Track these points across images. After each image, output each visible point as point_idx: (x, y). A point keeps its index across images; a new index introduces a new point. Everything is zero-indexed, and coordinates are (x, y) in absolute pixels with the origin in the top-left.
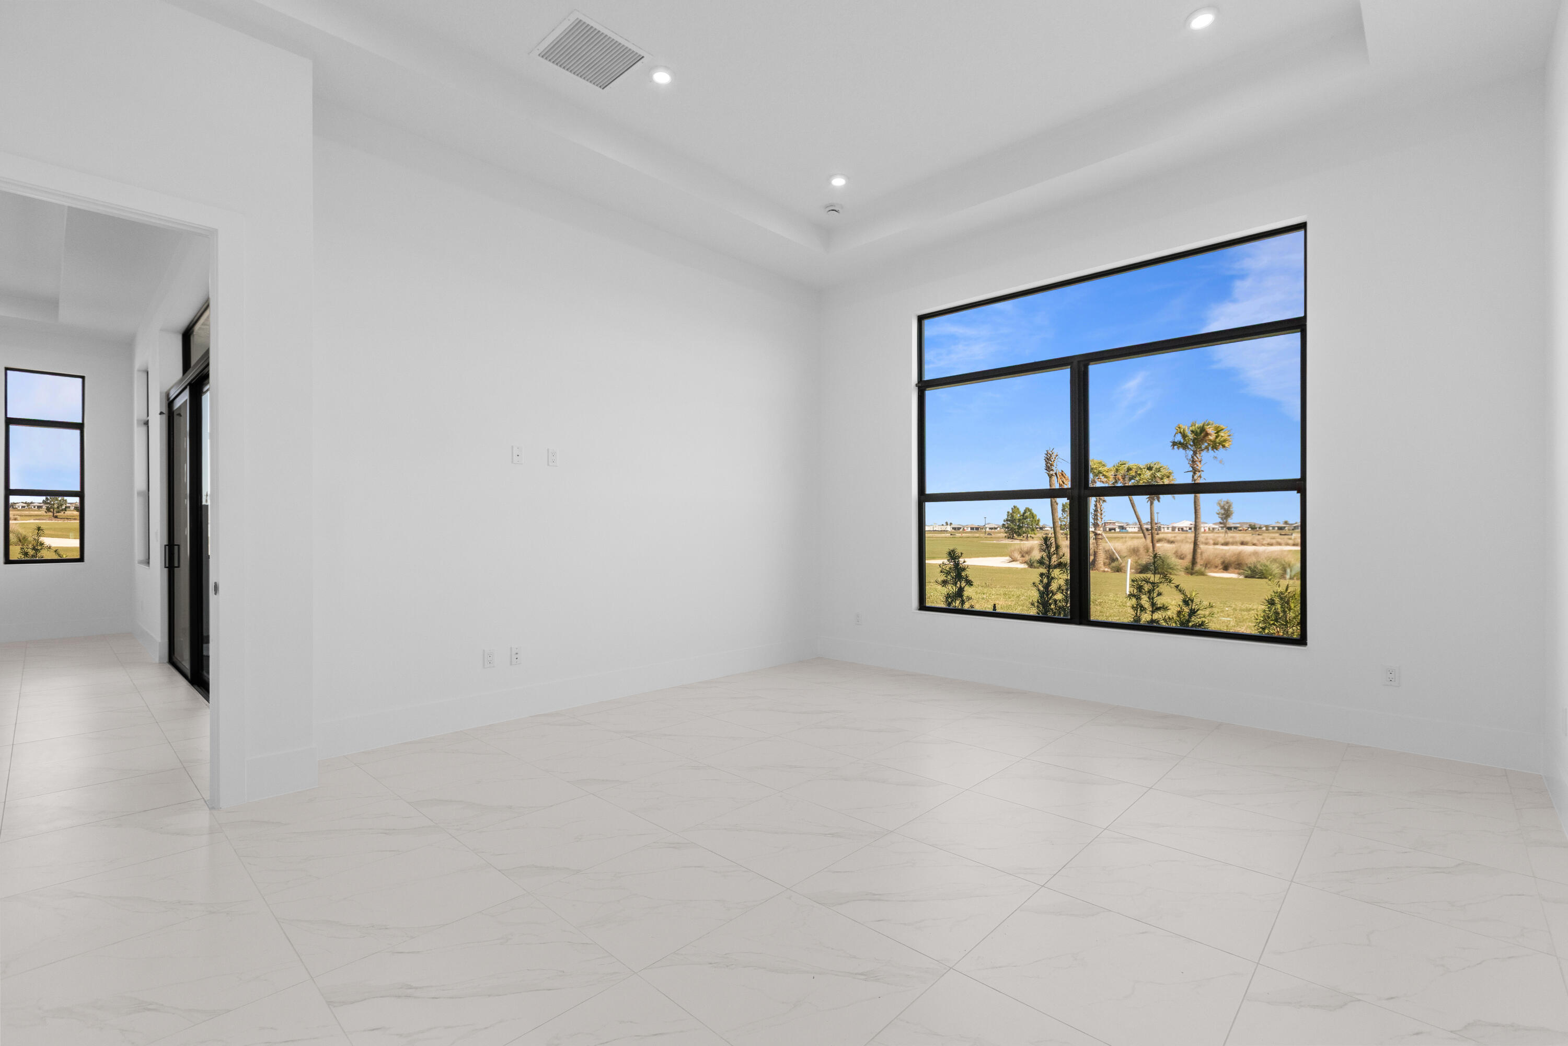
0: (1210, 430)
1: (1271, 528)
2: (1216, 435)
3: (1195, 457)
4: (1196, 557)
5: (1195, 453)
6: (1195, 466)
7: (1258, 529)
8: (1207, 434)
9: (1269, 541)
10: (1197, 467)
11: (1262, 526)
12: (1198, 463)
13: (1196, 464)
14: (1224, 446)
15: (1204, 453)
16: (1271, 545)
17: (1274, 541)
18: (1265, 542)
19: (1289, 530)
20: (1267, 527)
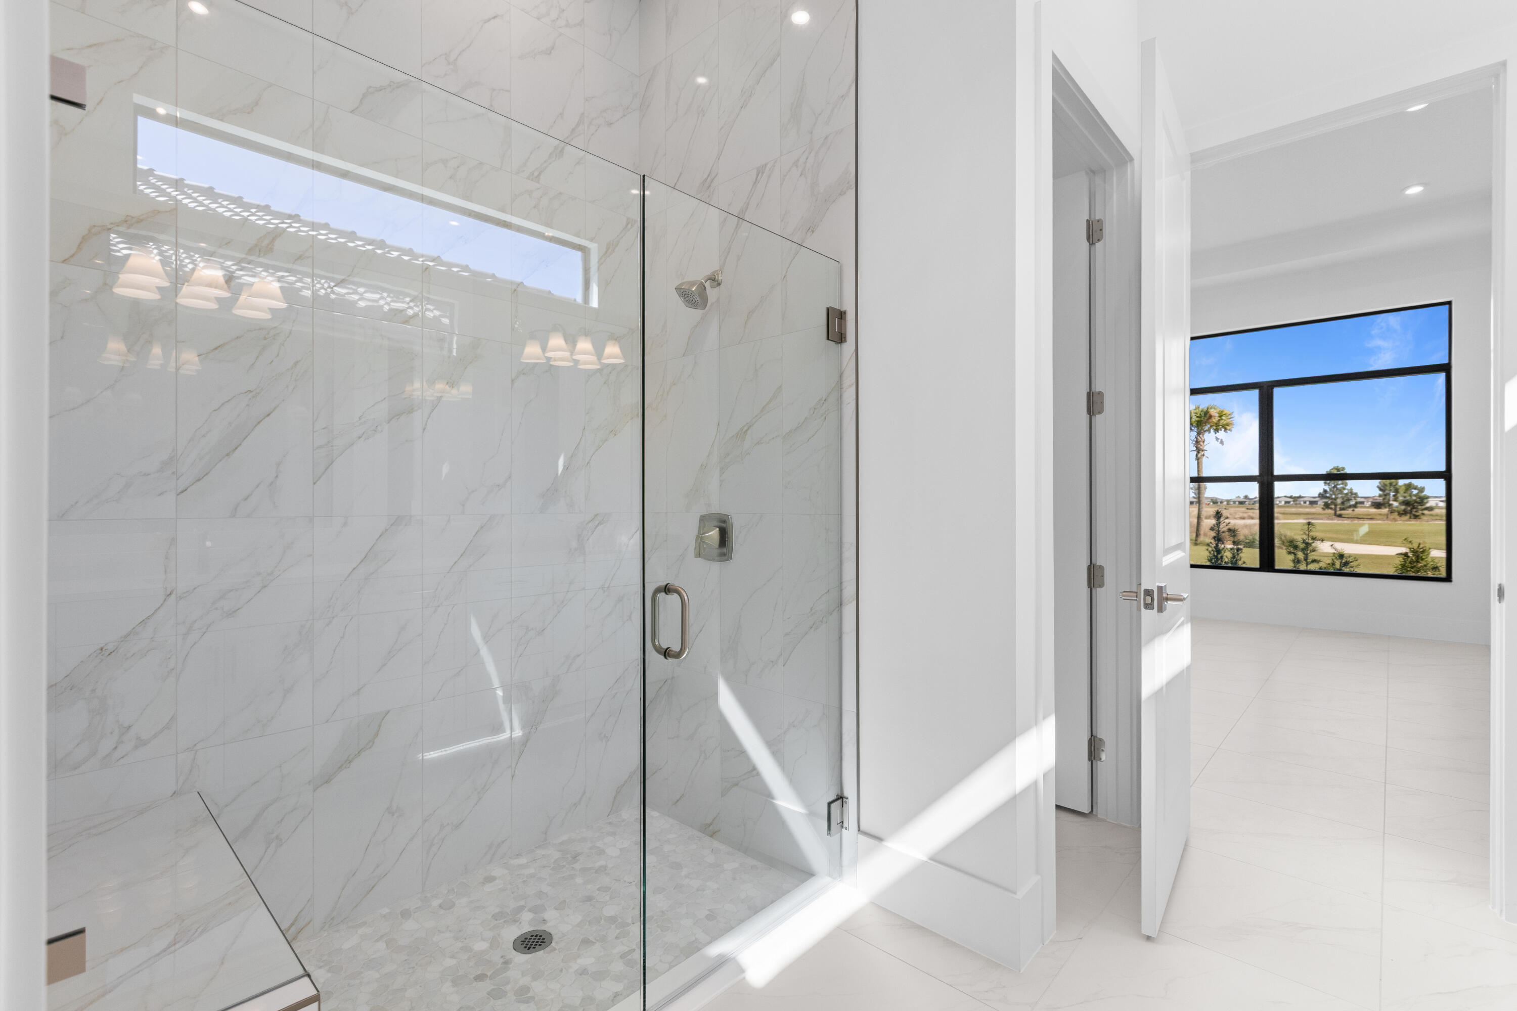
0: (1213, 412)
1: (1232, 503)
2: (1219, 418)
3: (1199, 437)
4: (1200, 530)
5: (1199, 434)
6: (1199, 446)
7: (1219, 503)
8: (1211, 417)
9: (1241, 515)
10: (1201, 447)
11: (1223, 501)
12: (1201, 443)
13: (1200, 444)
14: (1226, 429)
15: (1206, 434)
16: (1243, 518)
17: (1245, 515)
18: (1237, 516)
19: (1249, 504)
20: (1228, 501)
